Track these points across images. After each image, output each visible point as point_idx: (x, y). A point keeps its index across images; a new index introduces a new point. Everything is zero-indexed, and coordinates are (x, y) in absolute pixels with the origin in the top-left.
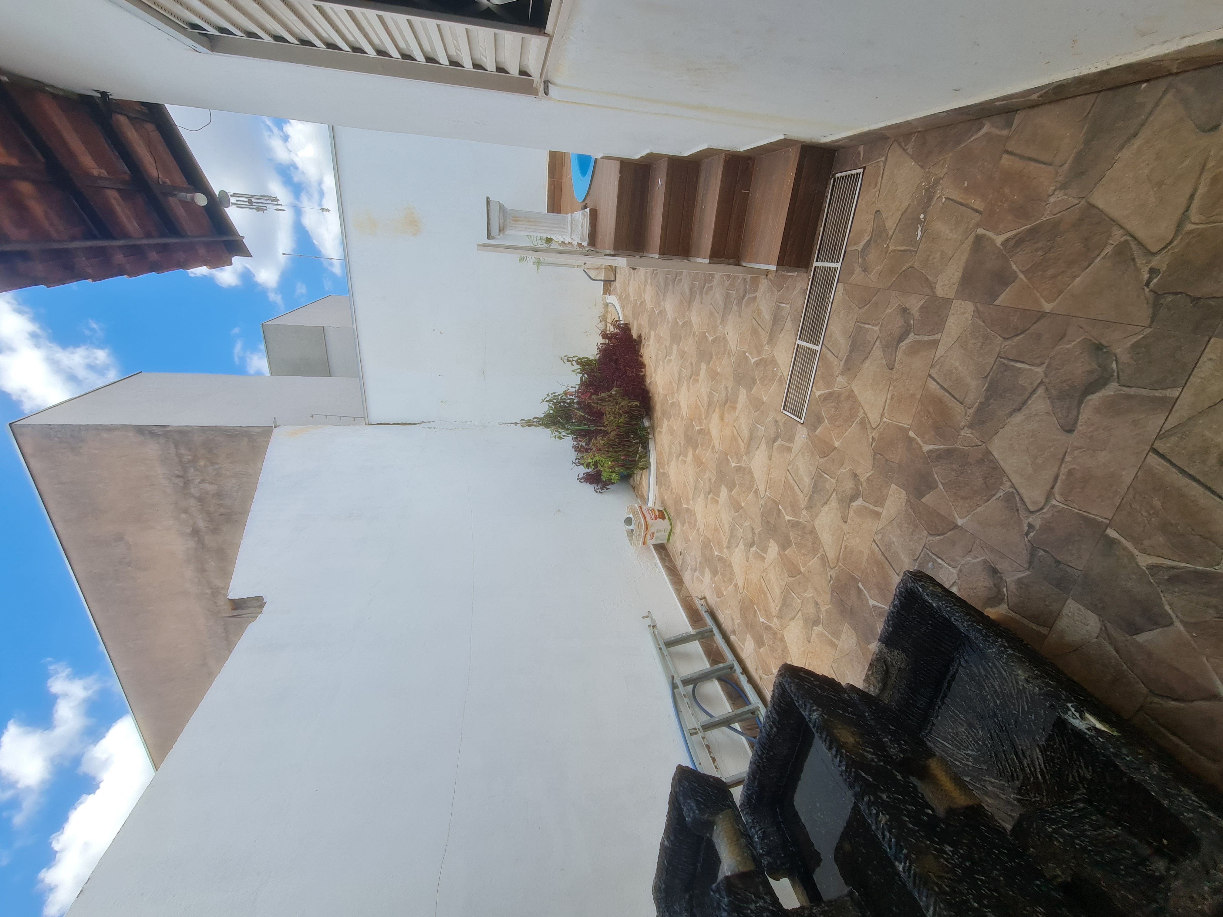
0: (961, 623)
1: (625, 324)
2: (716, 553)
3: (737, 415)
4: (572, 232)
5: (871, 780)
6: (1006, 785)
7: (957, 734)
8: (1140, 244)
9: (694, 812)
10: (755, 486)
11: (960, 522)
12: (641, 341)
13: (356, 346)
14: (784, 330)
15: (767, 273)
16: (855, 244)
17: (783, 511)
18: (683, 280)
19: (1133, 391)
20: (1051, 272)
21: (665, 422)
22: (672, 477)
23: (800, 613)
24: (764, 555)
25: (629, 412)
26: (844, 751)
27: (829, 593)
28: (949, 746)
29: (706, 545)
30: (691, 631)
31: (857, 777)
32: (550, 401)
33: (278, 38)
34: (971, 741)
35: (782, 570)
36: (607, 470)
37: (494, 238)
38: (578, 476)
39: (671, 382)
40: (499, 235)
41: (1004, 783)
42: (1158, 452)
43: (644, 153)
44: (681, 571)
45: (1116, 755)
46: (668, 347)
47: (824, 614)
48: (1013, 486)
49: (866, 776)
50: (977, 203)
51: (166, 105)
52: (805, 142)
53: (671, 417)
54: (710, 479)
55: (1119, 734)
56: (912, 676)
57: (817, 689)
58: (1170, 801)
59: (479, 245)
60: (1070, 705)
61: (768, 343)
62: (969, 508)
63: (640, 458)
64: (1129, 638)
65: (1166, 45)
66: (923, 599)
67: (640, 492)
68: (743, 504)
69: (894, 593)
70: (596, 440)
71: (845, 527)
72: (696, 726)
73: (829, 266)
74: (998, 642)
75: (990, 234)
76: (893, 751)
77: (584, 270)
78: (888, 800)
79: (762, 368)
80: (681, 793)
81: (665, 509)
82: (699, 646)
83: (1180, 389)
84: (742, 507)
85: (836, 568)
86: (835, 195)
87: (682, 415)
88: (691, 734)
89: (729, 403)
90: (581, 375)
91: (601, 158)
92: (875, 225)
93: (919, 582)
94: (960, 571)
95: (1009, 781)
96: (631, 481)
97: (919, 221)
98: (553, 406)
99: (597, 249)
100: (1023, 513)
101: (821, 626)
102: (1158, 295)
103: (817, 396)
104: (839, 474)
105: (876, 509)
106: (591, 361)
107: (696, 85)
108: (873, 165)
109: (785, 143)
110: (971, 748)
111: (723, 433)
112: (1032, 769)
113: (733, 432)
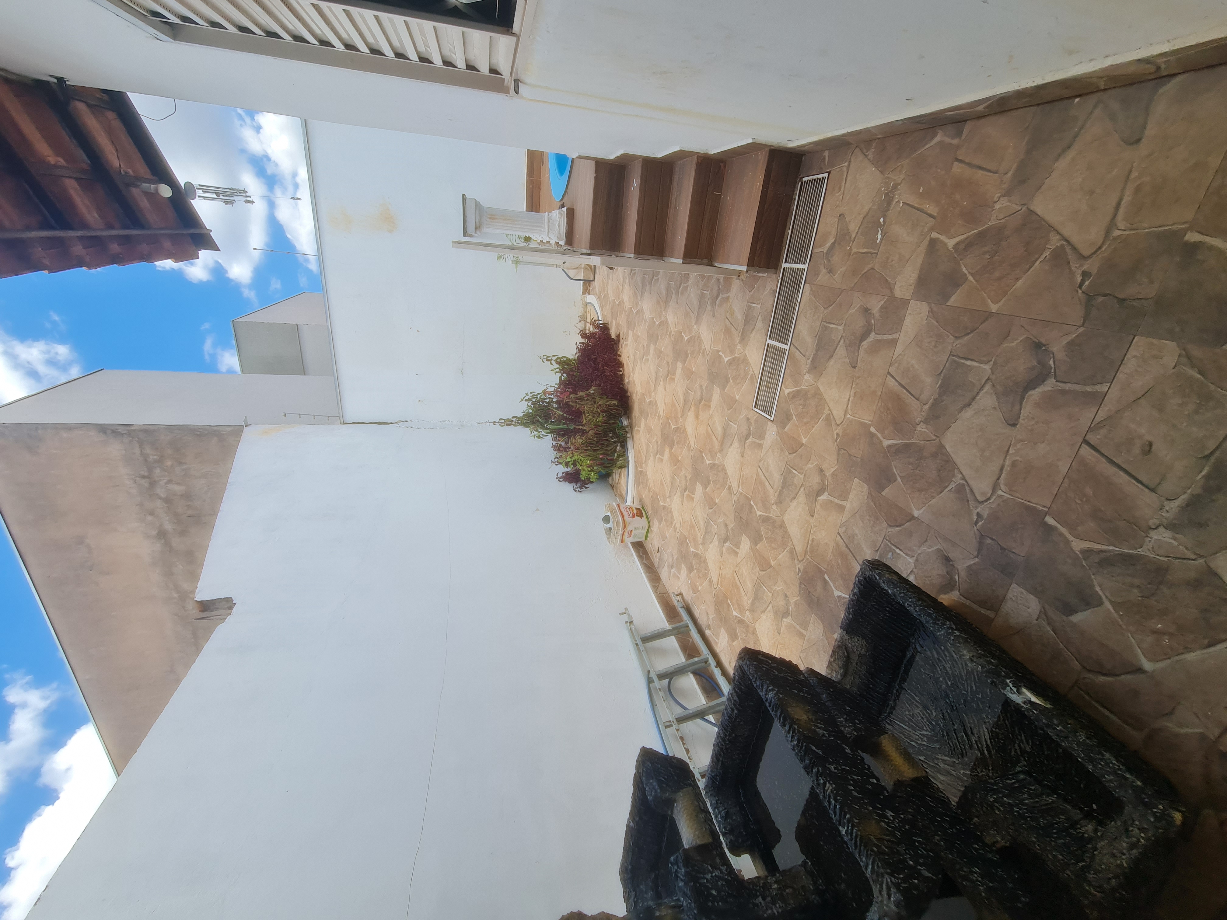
0: (914, 609)
1: (604, 324)
2: (692, 550)
3: (711, 413)
4: (549, 231)
5: (821, 753)
6: (957, 762)
7: (913, 716)
8: (1074, 249)
9: (656, 791)
10: (728, 483)
11: (916, 513)
12: (619, 341)
13: (330, 344)
14: (755, 330)
15: (739, 273)
16: (820, 246)
17: (755, 507)
18: (660, 280)
19: (1067, 387)
20: (997, 274)
21: (643, 420)
22: (650, 475)
23: (770, 606)
24: (737, 550)
25: (607, 411)
26: (796, 727)
27: (798, 585)
28: (906, 728)
29: (682, 542)
30: (667, 626)
31: (808, 751)
32: (529, 400)
33: (243, 29)
34: (925, 722)
35: (754, 563)
36: (586, 469)
37: (471, 236)
38: (557, 475)
39: (648, 381)
40: (475, 233)
41: (955, 760)
42: (1090, 444)
43: (618, 154)
44: (658, 568)
45: (1048, 726)
46: (645, 346)
47: (793, 606)
48: (964, 478)
49: (817, 750)
50: (932, 209)
51: (127, 93)
52: (773, 146)
53: (648, 416)
54: (686, 477)
55: (1052, 706)
56: (872, 661)
57: (774, 671)
58: (1094, 766)
59: (454, 242)
60: (1008, 681)
61: (740, 343)
62: (925, 500)
63: (618, 456)
64: (1065, 618)
65: (1092, 63)
66: (880, 587)
67: (618, 491)
68: (717, 501)
69: (854, 582)
70: (575, 439)
71: (812, 521)
72: (671, 720)
73: (797, 267)
74: (946, 625)
75: (942, 238)
76: (847, 730)
77: (563, 270)
78: (836, 771)
79: (735, 367)
80: (644, 774)
81: (643, 508)
82: (675, 641)
83: (1108, 385)
84: (716, 504)
85: (804, 561)
86: (803, 198)
87: (659, 414)
88: (666, 727)
89: (704, 401)
90: (560, 375)
91: (577, 157)
92: (839, 228)
93: (876, 571)
94: (917, 560)
95: (959, 758)
96: (610, 480)
97: (879, 225)
98: (532, 406)
99: (574, 249)
100: (972, 503)
101: (790, 617)
102: (1090, 297)
103: (786, 394)
104: (806, 469)
105: (840, 502)
106: (571, 360)
107: (664, 88)
108: (837, 170)
109: (754, 147)
110: (925, 728)
111: (698, 431)
112: (979, 745)
113: (707, 430)
